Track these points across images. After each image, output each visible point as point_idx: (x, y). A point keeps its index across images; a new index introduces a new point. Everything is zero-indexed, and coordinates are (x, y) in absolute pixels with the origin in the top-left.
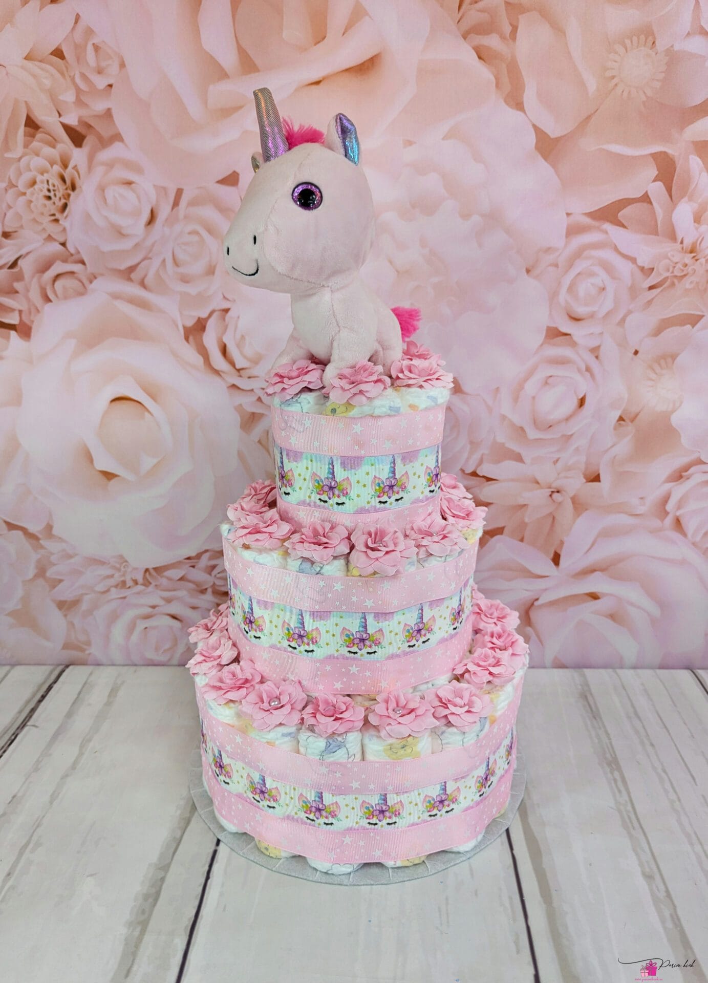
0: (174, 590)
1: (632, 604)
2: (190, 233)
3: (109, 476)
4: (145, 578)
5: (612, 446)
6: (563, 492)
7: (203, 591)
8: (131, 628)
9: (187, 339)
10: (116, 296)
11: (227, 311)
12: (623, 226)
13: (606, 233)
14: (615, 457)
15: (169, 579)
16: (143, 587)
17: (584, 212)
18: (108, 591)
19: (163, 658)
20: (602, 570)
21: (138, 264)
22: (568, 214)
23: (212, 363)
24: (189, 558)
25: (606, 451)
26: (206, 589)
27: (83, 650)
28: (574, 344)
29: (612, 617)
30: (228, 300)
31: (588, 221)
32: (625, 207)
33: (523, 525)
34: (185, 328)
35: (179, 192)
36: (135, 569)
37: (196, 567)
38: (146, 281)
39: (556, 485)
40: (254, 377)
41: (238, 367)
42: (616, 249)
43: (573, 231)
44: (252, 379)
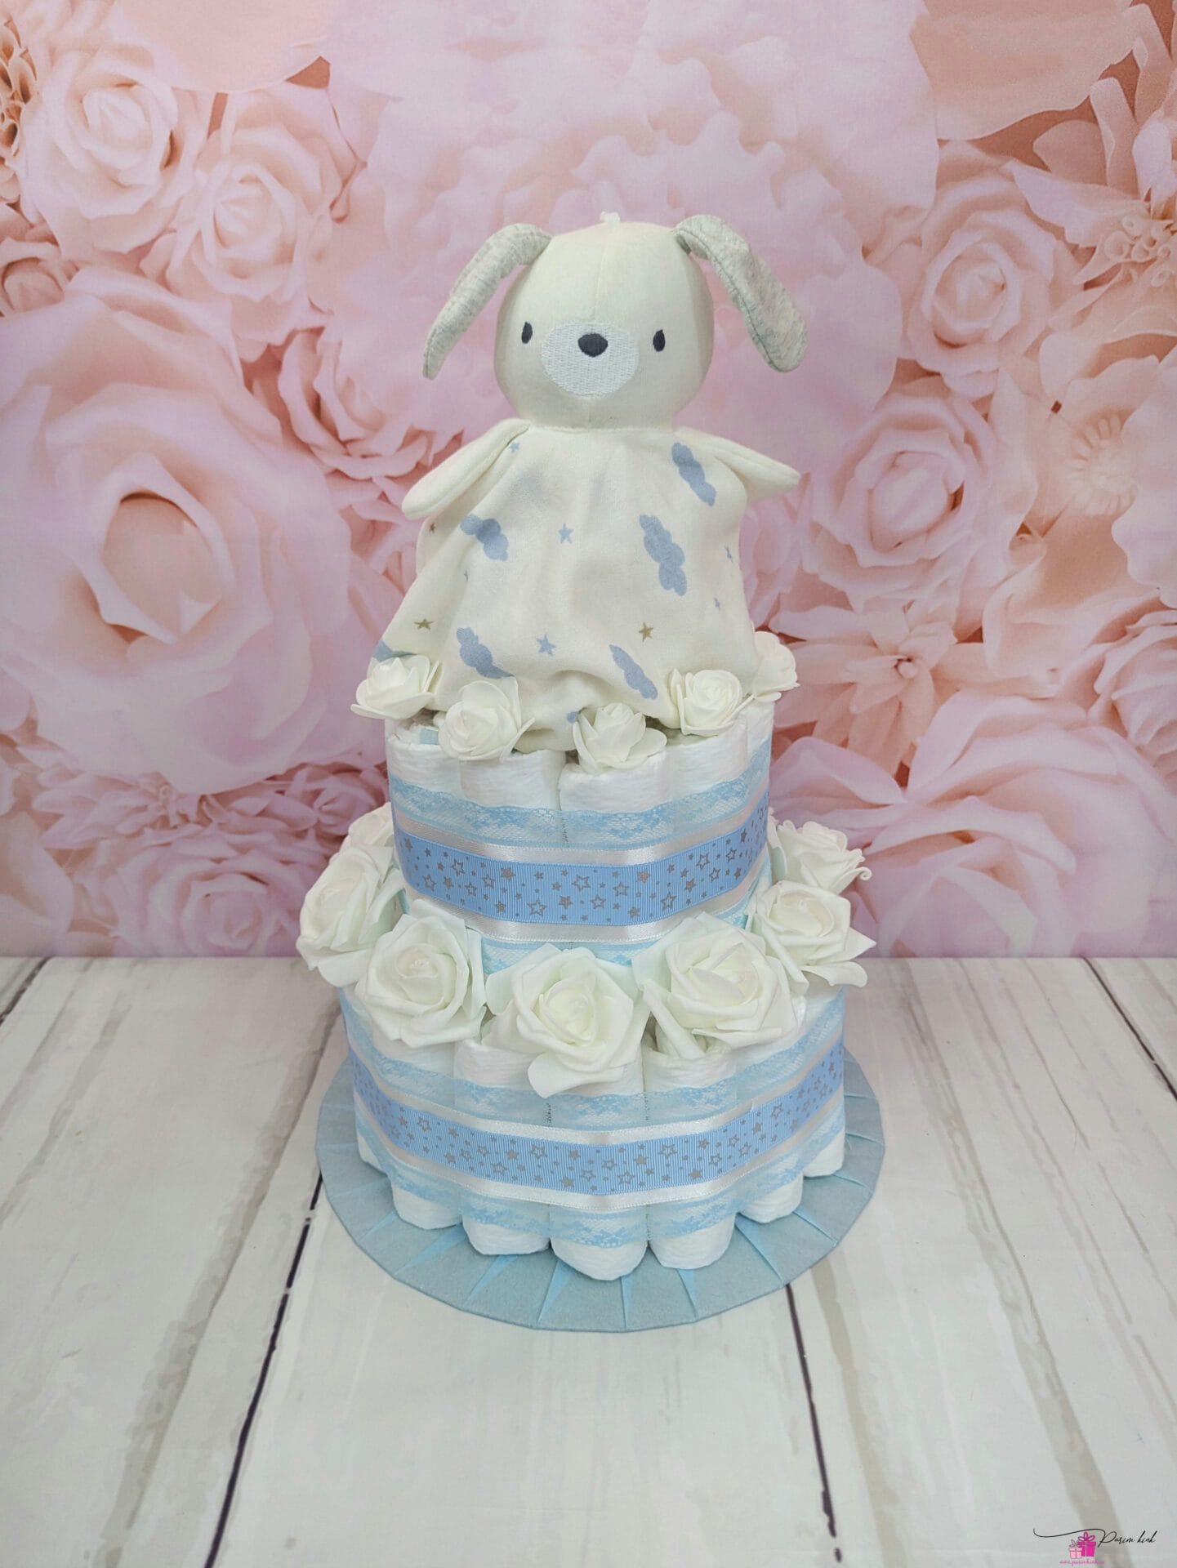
0: (251, 832)
1: (1027, 850)
2: (242, 181)
3: (128, 634)
4: (200, 811)
5: (1006, 579)
6: (918, 661)
7: (301, 835)
8: (183, 894)
9: (249, 385)
10: (116, 304)
11: (318, 332)
12: (1045, 167)
13: (1012, 179)
14: (1010, 598)
15: (242, 813)
16: (199, 827)
17: (971, 138)
18: (139, 833)
19: (241, 945)
20: (980, 793)
21: (154, 241)
22: (941, 142)
23: (297, 430)
24: (273, 778)
25: (996, 588)
26: (306, 831)
27: (105, 932)
28: (944, 392)
29: (994, 871)
30: (320, 311)
31: (975, 154)
32: (1047, 129)
33: (847, 718)
34: (244, 364)
35: (220, 103)
36: (181, 796)
37: (287, 793)
38: (168, 275)
39: (905, 648)
40: (372, 456)
41: (343, 436)
42: (1028, 211)
43: (951, 174)
44: (368, 459)
